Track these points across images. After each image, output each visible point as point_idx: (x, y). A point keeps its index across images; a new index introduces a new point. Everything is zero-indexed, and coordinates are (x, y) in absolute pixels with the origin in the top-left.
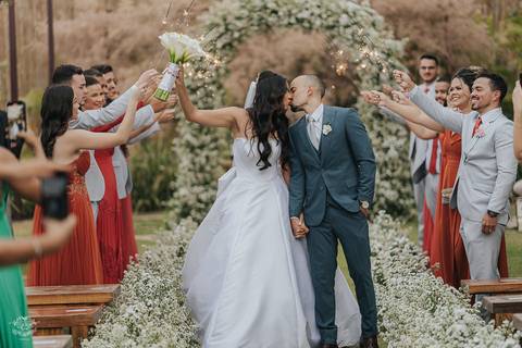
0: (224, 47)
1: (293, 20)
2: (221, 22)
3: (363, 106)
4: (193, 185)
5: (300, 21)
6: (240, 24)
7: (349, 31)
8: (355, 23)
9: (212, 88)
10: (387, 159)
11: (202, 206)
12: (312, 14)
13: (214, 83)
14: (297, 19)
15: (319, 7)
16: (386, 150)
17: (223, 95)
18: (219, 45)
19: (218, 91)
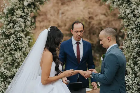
0: (29, 5)
3: (129, 47)
9: (22, 35)
13: (23, 31)
17: (29, 39)
18: (26, 3)
19: (26, 37)
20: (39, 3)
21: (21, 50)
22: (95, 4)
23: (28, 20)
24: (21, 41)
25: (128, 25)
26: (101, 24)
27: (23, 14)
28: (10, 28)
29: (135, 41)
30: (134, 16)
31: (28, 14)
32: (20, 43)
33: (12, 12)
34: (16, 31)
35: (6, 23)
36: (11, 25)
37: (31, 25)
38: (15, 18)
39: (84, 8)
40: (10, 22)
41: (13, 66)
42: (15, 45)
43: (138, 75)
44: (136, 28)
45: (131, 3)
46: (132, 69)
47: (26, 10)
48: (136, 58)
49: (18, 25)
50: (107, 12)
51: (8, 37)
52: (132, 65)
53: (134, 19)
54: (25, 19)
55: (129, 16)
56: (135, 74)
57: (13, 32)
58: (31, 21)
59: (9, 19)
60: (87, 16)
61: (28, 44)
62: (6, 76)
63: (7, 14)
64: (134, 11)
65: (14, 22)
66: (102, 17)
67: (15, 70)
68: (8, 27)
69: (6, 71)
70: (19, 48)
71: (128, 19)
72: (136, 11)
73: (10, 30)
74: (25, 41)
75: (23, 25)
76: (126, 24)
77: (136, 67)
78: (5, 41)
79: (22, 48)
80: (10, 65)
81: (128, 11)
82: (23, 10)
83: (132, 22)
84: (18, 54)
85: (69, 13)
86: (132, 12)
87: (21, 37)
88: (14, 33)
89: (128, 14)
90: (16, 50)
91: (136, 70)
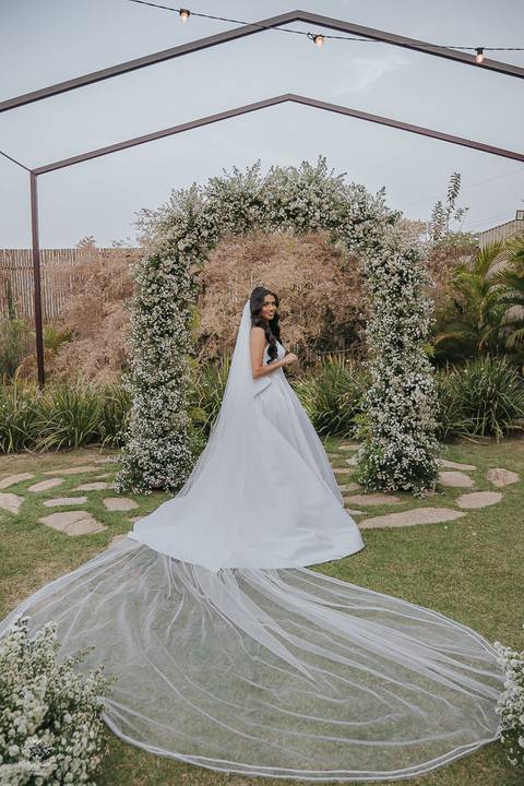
0: (187, 250)
1: (282, 213)
2: (185, 214)
3: (377, 331)
4: (147, 436)
5: (292, 215)
6: (209, 218)
7: (359, 228)
8: (369, 218)
9: (174, 306)
10: (410, 403)
11: (158, 466)
12: (309, 204)
13: (175, 300)
14: (287, 211)
15: (318, 195)
16: (408, 392)
17: (187, 314)
18: (181, 246)
19: (181, 310)
20: (206, 245)
21: (171, 335)
22: (316, 261)
23: (186, 278)
24: (172, 317)
25: (377, 289)
26: (327, 298)
27: (176, 267)
28: (152, 294)
29: (388, 320)
30: (387, 272)
31: (185, 267)
32: (169, 322)
33: (156, 263)
34: (163, 298)
35: (144, 283)
36: (154, 286)
37: (191, 288)
38: (161, 273)
39: (296, 268)
40: (152, 282)
41: (157, 366)
42: (161, 326)
43: (390, 383)
44: (390, 294)
45: (381, 248)
46: (382, 372)
47: (181, 259)
48: (390, 351)
49: (167, 287)
50: (337, 275)
51: (148, 309)
52: (382, 366)
53: (386, 277)
54: (180, 275)
55: (378, 272)
56: (387, 381)
57: (157, 300)
58: (192, 281)
59: (150, 277)
60: (301, 281)
61: (185, 324)
62: (146, 384)
63: (148, 268)
64: (386, 262)
65: (160, 282)
66: (329, 284)
67: (161, 372)
68: (149, 291)
69: (145, 375)
70: (167, 332)
71: (376, 277)
72: (390, 262)
73: (151, 298)
74: (179, 318)
75: (175, 287)
76: (373, 287)
77: (388, 368)
78: (144, 319)
79: (173, 331)
80: (152, 362)
81: (376, 262)
82: (177, 260)
83: (382, 283)
84: (166, 343)
85: (267, 276)
86: (383, 265)
87: (173, 310)
88: (159, 302)
89: (376, 267)
90: (162, 335)
91: (389, 373)
